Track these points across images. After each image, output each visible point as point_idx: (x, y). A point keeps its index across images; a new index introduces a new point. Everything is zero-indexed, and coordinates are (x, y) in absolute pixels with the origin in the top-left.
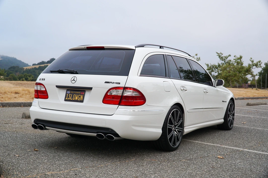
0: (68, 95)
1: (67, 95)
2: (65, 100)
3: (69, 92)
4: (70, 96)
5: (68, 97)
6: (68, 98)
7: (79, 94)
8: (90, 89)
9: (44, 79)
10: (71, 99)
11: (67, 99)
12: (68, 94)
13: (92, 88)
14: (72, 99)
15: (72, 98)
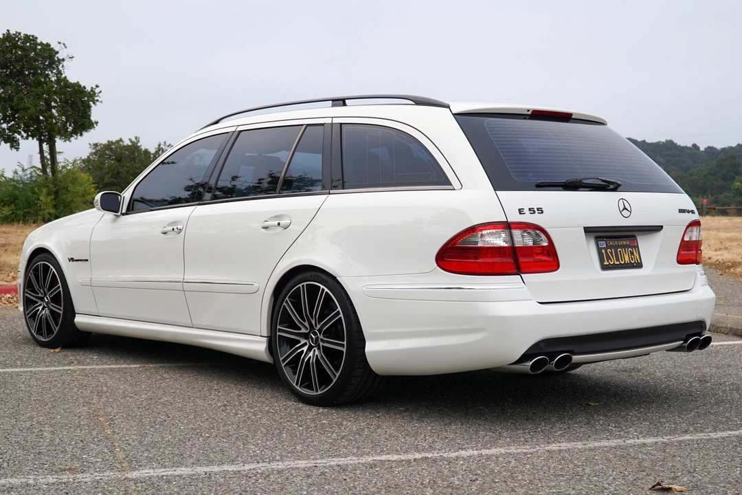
0: (606, 252)
1: (603, 251)
2: (604, 268)
3: (603, 244)
4: (611, 253)
5: (609, 258)
6: (608, 261)
7: (628, 246)
8: (658, 229)
9: (541, 211)
10: (616, 263)
11: (606, 263)
12: (603, 248)
13: (662, 227)
14: (618, 263)
15: (618, 260)
